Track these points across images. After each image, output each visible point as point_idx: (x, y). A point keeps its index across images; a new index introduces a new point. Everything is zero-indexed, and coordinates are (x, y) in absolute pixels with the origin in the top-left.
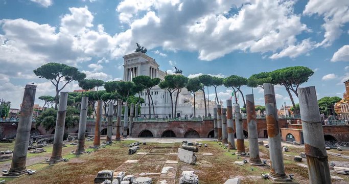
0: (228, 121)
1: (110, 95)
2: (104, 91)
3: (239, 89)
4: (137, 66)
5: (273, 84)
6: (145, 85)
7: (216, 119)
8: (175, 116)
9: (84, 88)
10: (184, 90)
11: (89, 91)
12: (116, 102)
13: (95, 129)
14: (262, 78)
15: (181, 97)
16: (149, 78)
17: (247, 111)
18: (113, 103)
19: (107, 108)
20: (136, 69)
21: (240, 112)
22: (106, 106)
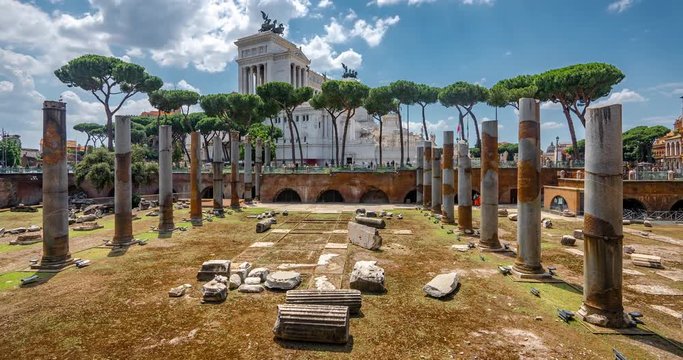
0: (444, 172)
1: (214, 121)
2: (201, 114)
3: (469, 110)
4: (263, 63)
5: (538, 101)
6: (282, 101)
7: (420, 169)
8: (343, 162)
9: (161, 109)
10: (361, 111)
11: (172, 114)
12: (227, 136)
13: (190, 186)
14: (517, 87)
15: (354, 127)
16: (291, 88)
17: (482, 154)
18: (221, 137)
19: (210, 148)
20: (262, 67)
21: (469, 155)
22: (207, 143)
